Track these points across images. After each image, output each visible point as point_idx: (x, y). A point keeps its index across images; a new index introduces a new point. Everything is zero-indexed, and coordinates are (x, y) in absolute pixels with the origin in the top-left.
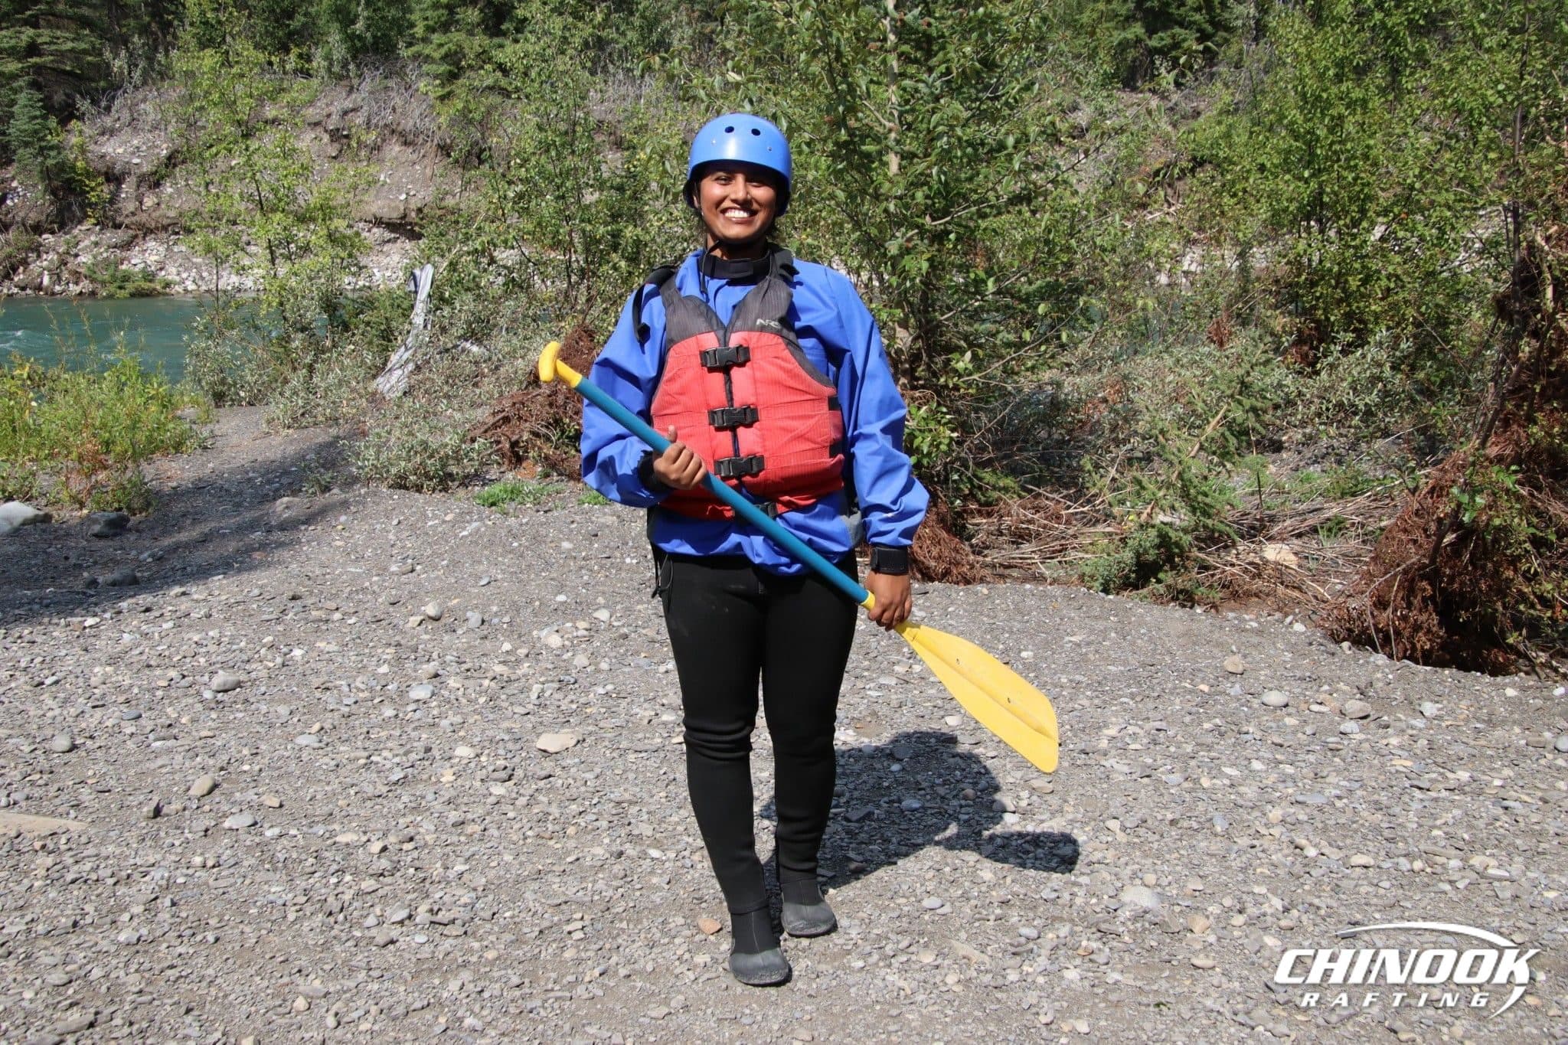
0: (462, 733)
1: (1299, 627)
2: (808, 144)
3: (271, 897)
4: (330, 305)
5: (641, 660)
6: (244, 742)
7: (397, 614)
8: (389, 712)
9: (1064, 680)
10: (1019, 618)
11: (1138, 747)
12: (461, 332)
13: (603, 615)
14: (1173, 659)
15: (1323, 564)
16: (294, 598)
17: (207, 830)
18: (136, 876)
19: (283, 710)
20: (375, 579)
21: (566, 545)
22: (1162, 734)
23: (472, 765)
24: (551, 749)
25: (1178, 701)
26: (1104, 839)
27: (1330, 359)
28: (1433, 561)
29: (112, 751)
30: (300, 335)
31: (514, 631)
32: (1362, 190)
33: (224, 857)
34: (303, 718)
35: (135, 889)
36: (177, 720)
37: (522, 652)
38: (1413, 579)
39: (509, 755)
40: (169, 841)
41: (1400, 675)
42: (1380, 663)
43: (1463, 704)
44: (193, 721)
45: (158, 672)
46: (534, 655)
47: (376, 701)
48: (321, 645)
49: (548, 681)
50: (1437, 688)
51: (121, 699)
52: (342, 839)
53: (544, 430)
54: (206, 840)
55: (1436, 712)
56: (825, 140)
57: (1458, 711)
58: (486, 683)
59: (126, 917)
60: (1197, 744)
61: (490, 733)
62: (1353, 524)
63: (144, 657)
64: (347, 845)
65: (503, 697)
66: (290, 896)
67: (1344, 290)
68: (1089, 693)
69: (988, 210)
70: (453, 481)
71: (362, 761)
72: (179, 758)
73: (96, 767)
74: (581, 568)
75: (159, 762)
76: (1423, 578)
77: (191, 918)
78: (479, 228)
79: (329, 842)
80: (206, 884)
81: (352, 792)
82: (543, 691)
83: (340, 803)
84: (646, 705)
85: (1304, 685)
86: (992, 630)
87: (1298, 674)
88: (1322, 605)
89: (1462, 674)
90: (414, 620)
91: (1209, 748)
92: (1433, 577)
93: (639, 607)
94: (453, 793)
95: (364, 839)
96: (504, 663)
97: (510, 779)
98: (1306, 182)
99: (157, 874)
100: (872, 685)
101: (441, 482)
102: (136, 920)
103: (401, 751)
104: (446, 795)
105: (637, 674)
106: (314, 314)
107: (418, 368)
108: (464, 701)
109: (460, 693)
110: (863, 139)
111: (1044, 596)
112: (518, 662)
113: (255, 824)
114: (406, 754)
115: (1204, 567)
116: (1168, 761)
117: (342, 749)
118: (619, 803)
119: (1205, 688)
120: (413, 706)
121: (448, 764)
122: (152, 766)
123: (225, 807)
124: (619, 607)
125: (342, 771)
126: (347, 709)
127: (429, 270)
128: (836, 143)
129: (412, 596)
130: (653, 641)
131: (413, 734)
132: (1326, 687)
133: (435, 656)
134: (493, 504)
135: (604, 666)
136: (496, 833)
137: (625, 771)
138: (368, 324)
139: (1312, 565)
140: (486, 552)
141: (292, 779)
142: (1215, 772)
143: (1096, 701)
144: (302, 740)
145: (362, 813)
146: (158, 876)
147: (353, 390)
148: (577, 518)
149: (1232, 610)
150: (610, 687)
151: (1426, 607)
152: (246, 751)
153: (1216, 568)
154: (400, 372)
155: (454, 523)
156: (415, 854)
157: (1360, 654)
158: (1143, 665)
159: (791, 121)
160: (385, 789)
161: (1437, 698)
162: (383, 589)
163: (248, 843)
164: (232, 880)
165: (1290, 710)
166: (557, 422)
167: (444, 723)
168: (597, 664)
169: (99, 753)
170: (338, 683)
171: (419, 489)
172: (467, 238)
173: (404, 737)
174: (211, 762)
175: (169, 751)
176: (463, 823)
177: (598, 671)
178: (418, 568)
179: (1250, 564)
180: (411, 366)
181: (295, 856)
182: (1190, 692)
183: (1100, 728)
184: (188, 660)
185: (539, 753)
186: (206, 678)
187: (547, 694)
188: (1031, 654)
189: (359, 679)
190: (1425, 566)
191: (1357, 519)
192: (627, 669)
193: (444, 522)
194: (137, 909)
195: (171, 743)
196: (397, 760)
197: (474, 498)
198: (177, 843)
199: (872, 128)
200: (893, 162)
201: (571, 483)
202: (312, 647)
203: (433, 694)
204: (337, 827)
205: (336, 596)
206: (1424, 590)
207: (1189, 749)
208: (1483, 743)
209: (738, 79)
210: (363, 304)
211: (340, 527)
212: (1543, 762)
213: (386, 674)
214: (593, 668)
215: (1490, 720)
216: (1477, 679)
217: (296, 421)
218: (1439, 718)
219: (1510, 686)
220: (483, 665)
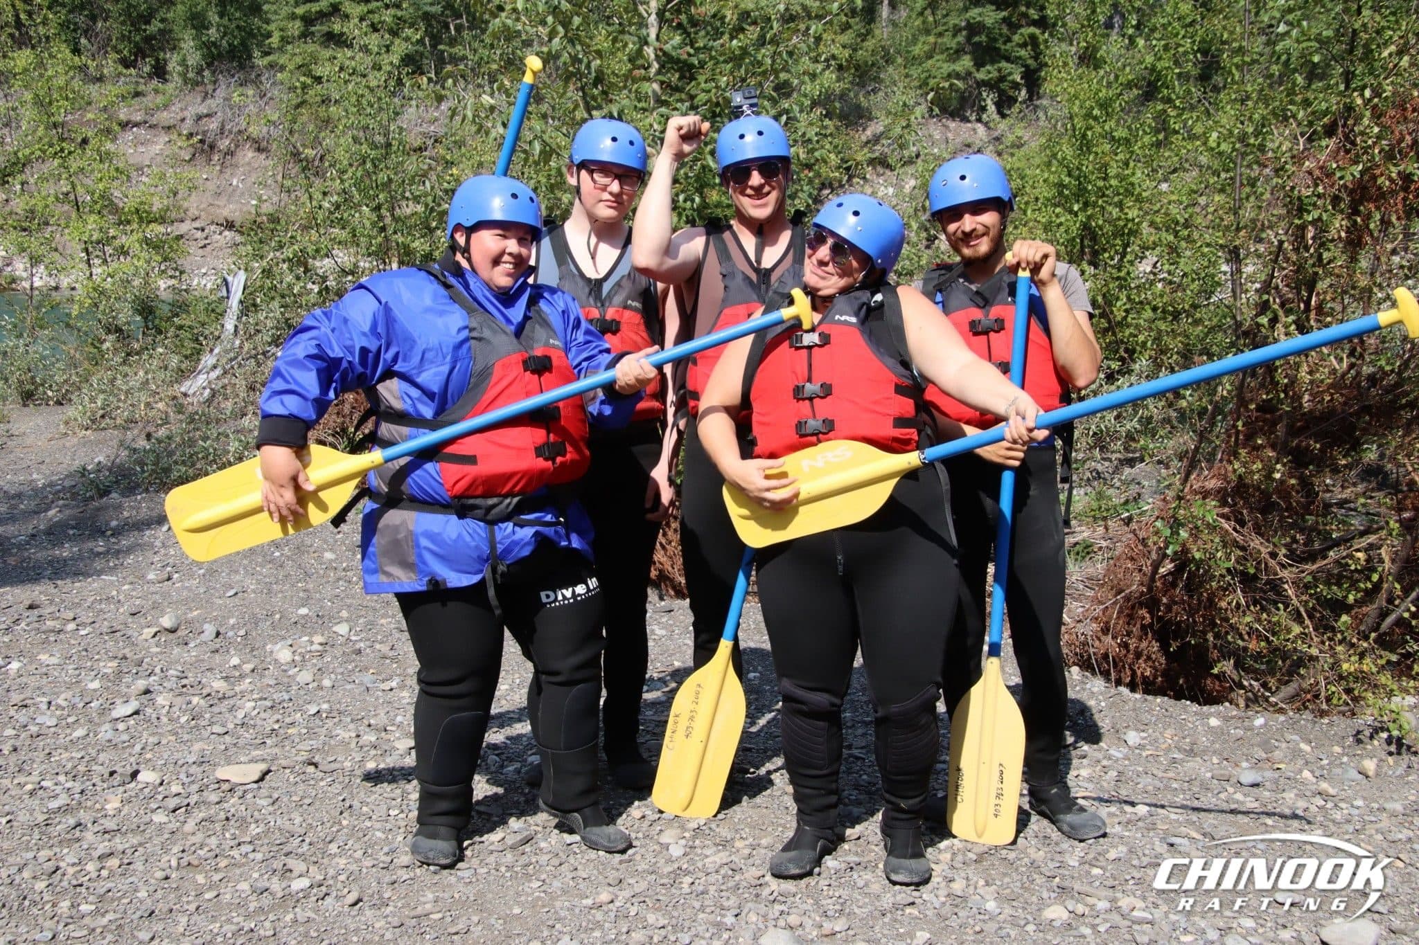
0: (149, 756)
4: (146, 309)
5: (367, 678)
7: (134, 626)
8: (80, 732)
12: (266, 338)
13: (342, 629)
16: (32, 607)
20: (126, 587)
21: (329, 555)
28: (1150, 589)
30: (111, 337)
31: (250, 646)
32: (1126, 225)
37: (248, 667)
38: (1133, 607)
39: (190, 780)
41: (1113, 703)
42: (1095, 690)
43: (1168, 733)
46: (260, 670)
47: (72, 720)
48: (43, 657)
49: (261, 699)
50: (1146, 717)
53: (330, 439)
55: (1138, 741)
57: (1161, 740)
58: (195, 700)
61: (177, 756)
62: (1100, 548)
65: (207, 716)
67: (1109, 322)
71: (31, 786)
74: (339, 579)
76: (1141, 605)
78: (292, 237)
81: (4, 822)
82: (252, 709)
84: (351, 726)
89: (1172, 702)
90: (149, 632)
92: (1151, 603)
93: (383, 621)
96: (226, 678)
97: (180, 806)
98: (1076, 215)
105: (357, 692)
106: (126, 315)
107: (225, 373)
108: (164, 720)
109: (164, 711)
112: (241, 677)
120: (107, 726)
124: (362, 620)
127: (242, 276)
129: (155, 607)
130: (385, 657)
133: (157, 670)
135: (327, 683)
138: (181, 327)
140: (245, 562)
150: (323, 706)
151: (1146, 634)
154: (207, 376)
160: (42, 818)
161: (1142, 726)
162: (130, 598)
166: (344, 430)
168: (320, 681)
170: (39, 700)
172: (281, 246)
177: (320, 688)
178: (176, 576)
180: (218, 372)
187: (255, 713)
189: (64, 696)
190: (1142, 593)
191: (1104, 544)
192: (348, 687)
202: (32, 660)
203: (136, 712)
206: (1143, 618)
208: (1171, 774)
209: (492, 102)
210: (180, 307)
211: (109, 533)
212: (1222, 796)
213: (95, 690)
214: (315, 684)
215: (1192, 750)
216: (1185, 708)
217: (96, 422)
218: (1141, 747)
219: (1214, 716)
220: (204, 680)
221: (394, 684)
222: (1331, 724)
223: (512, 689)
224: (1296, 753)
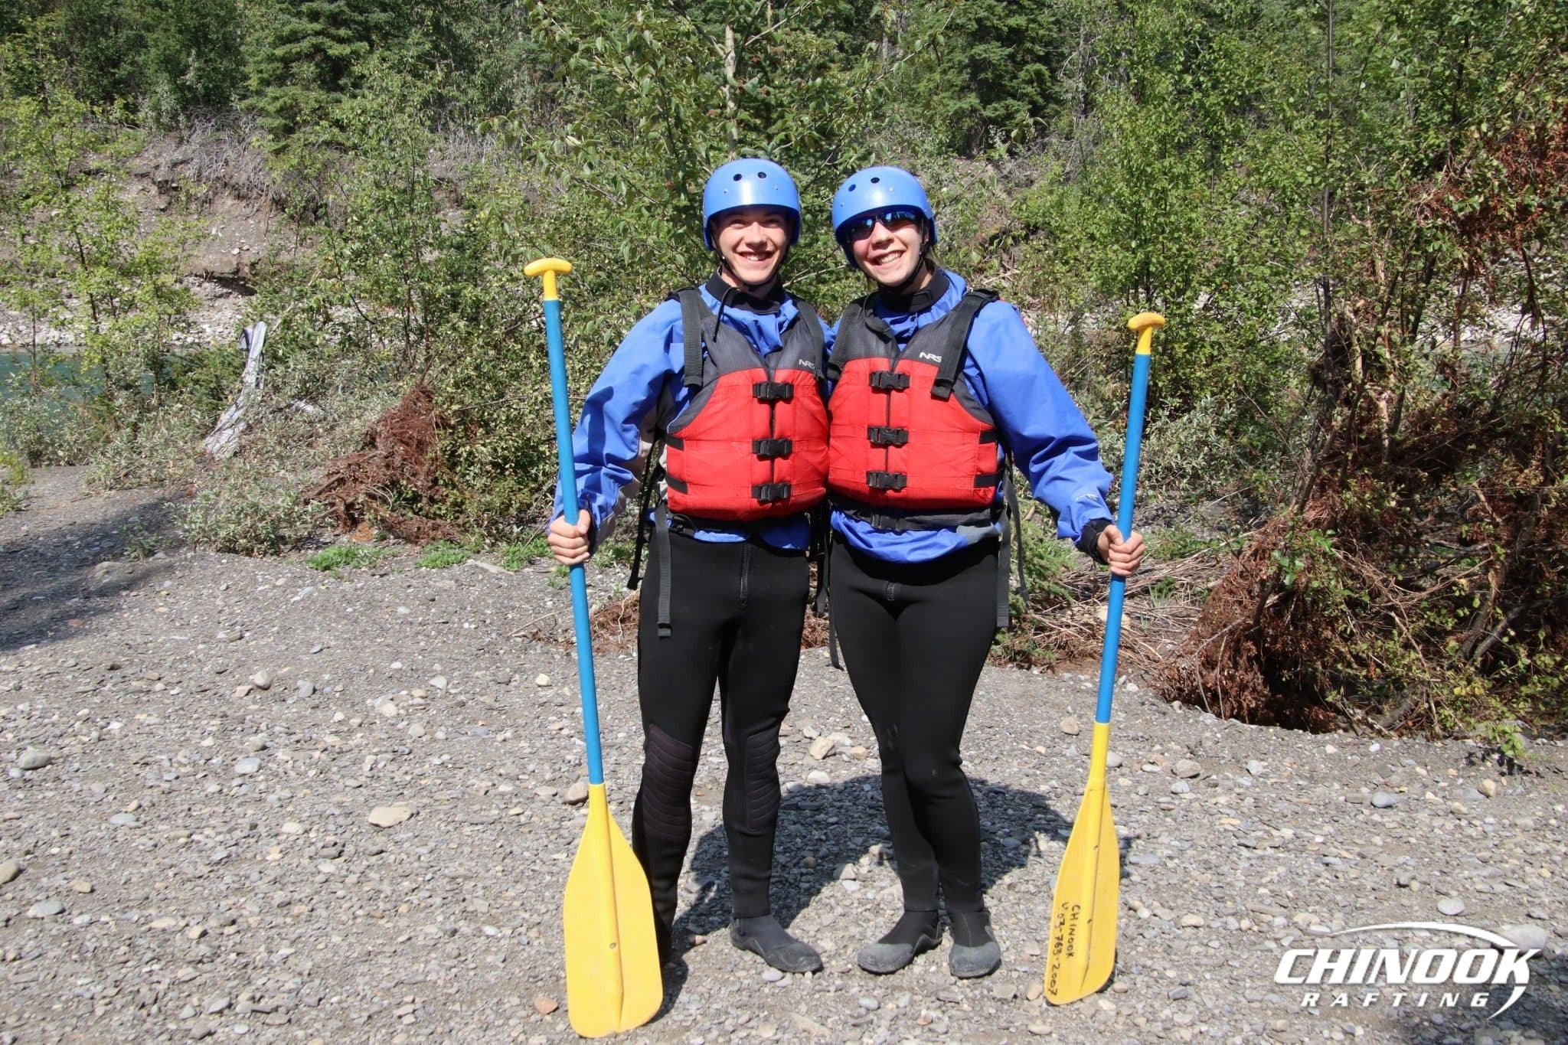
0: (290, 808)
1: (1132, 687)
2: (648, 209)
3: (77, 991)
4: (157, 363)
5: (479, 730)
6: (53, 822)
7: (223, 684)
8: (212, 787)
12: (294, 391)
13: (440, 682)
14: (1010, 720)
15: (1154, 625)
16: (113, 668)
17: (8, 920)
19: (98, 788)
20: (201, 646)
21: (402, 610)
22: (999, 797)
23: (300, 842)
24: (384, 823)
25: (1015, 763)
27: (1159, 424)
28: (1257, 621)
30: (124, 393)
31: (348, 700)
32: (1186, 261)
33: (26, 949)
34: (119, 796)
37: (355, 721)
38: (1238, 640)
39: (340, 831)
41: (1228, 734)
42: (1208, 722)
43: (1287, 762)
46: (368, 725)
47: (199, 776)
48: (141, 717)
49: (381, 752)
50: (1264, 747)
52: (158, 924)
53: (381, 492)
54: (7, 931)
55: (1261, 770)
56: (665, 205)
57: (1282, 769)
58: (317, 754)
60: (1035, 806)
61: (320, 808)
62: (1182, 585)
64: (164, 930)
65: (335, 769)
66: (99, 988)
67: (1171, 357)
69: (827, 276)
70: (285, 544)
71: (183, 840)
74: (418, 633)
76: (1248, 638)
78: (314, 286)
79: (143, 928)
80: (6, 978)
81: (171, 873)
82: (376, 762)
83: (157, 885)
84: (483, 776)
85: (1137, 745)
86: (833, 693)
87: (1131, 734)
88: (1154, 665)
89: (1285, 731)
90: (242, 690)
91: (1046, 810)
92: (1258, 637)
93: (478, 674)
94: (279, 872)
95: (182, 923)
96: (336, 733)
97: (340, 855)
98: (1134, 252)
100: (713, 751)
101: (273, 544)
103: (225, 829)
104: (272, 874)
105: (474, 743)
106: (138, 371)
107: (250, 428)
108: (292, 774)
109: (289, 765)
112: (351, 732)
113: (63, 911)
114: (230, 831)
115: (1041, 629)
116: (1006, 824)
117: (161, 827)
118: (454, 878)
119: (1042, 749)
120: (239, 781)
121: (274, 841)
123: (30, 894)
124: (456, 673)
125: (161, 852)
126: (166, 786)
127: (262, 327)
128: (676, 208)
129: (240, 665)
130: (491, 709)
131: (238, 811)
132: (1158, 747)
133: (263, 726)
134: (327, 568)
135: (440, 735)
136: (324, 913)
137: (460, 845)
138: (197, 382)
139: (1144, 625)
140: (319, 618)
141: (106, 862)
142: (1051, 833)
144: (118, 820)
145: (181, 895)
147: (180, 450)
148: (414, 582)
149: (1068, 671)
150: (446, 757)
151: (1251, 666)
152: (55, 833)
153: (1052, 629)
154: (230, 431)
155: (285, 589)
156: (238, 938)
157: (1191, 713)
158: (982, 727)
159: (630, 186)
160: (206, 870)
161: (1262, 756)
162: (210, 657)
163: (55, 932)
164: (34, 974)
165: (1124, 770)
166: (394, 484)
167: (272, 798)
168: (433, 733)
170: (158, 757)
171: (249, 552)
172: (302, 296)
173: (229, 813)
174: (17, 845)
176: (289, 903)
177: (434, 740)
178: (247, 634)
179: (1085, 624)
180: (242, 426)
181: (105, 944)
182: (1028, 754)
185: (371, 829)
186: (13, 755)
187: (380, 766)
189: (181, 753)
190: (1249, 627)
191: (1188, 580)
192: (464, 738)
193: (275, 587)
196: (220, 838)
197: (308, 562)
201: (409, 546)
202: (131, 720)
203: (260, 768)
204: (153, 911)
205: (159, 665)
206: (1249, 650)
207: (1026, 811)
208: (1305, 800)
209: (578, 143)
210: (192, 361)
211: (164, 593)
212: (1360, 817)
213: (210, 747)
214: (428, 737)
215: (1312, 777)
216: (1299, 736)
217: (119, 482)
218: (1265, 776)
219: (1330, 745)
220: (314, 736)
221: (508, 734)
222: (1444, 747)
223: (630, 737)
224: (1413, 777)
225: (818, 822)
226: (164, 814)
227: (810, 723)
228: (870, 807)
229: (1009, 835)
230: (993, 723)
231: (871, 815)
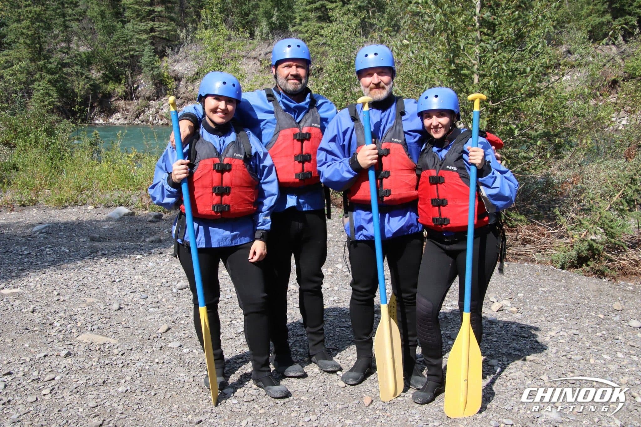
2: (438, 70)
3: (180, 378)
6: (184, 311)
9: (535, 308)
10: (520, 278)
11: (563, 341)
13: (340, 266)
14: (589, 302)
17: (161, 347)
18: (131, 364)
22: (576, 336)
25: (587, 321)
26: (539, 383)
29: (134, 311)
33: (166, 359)
35: (129, 370)
36: (161, 300)
40: (146, 351)
44: (167, 301)
45: (158, 279)
51: (142, 290)
54: (160, 351)
56: (444, 69)
59: (123, 381)
60: (592, 343)
63: (155, 273)
66: (187, 378)
68: (546, 315)
69: (517, 100)
71: (228, 323)
72: (158, 316)
73: (126, 317)
74: (335, 245)
75: (150, 317)
77: (147, 384)
80: (157, 370)
86: (507, 283)
91: (598, 344)
99: (138, 364)
100: (449, 304)
102: (127, 383)
110: (462, 68)
111: (533, 269)
113: (180, 346)
115: (610, 260)
116: (577, 349)
119: (602, 316)
122: (148, 318)
123: (171, 338)
126: (227, 300)
128: (450, 70)
135: (336, 288)
137: (334, 335)
142: (598, 356)
143: (549, 319)
146: (139, 365)
148: (336, 224)
149: (623, 281)
150: (336, 298)
152: (184, 315)
153: (616, 261)
158: (574, 304)
159: (430, 60)
160: (234, 335)
163: (176, 354)
164: (166, 369)
168: (333, 287)
169: (129, 312)
170: (226, 289)
174: (170, 318)
175: (155, 313)
177: (333, 290)
179: (633, 260)
181: (193, 361)
182: (594, 317)
183: (547, 331)
184: (171, 275)
186: (176, 283)
188: (522, 295)
192: (345, 290)
194: (128, 378)
195: (157, 309)
198: (149, 352)
199: (466, 64)
200: (476, 78)
201: (337, 209)
207: (588, 344)
209: (408, 43)
214: (331, 289)
225: (488, 340)
226: (224, 312)
227: (495, 295)
228: (514, 335)
229: (577, 354)
230: (579, 302)
231: (513, 339)
